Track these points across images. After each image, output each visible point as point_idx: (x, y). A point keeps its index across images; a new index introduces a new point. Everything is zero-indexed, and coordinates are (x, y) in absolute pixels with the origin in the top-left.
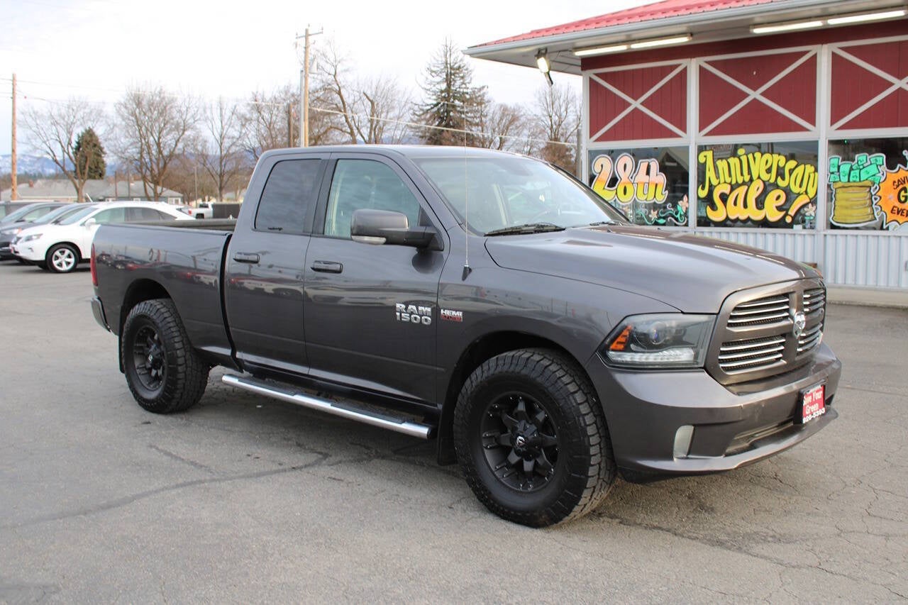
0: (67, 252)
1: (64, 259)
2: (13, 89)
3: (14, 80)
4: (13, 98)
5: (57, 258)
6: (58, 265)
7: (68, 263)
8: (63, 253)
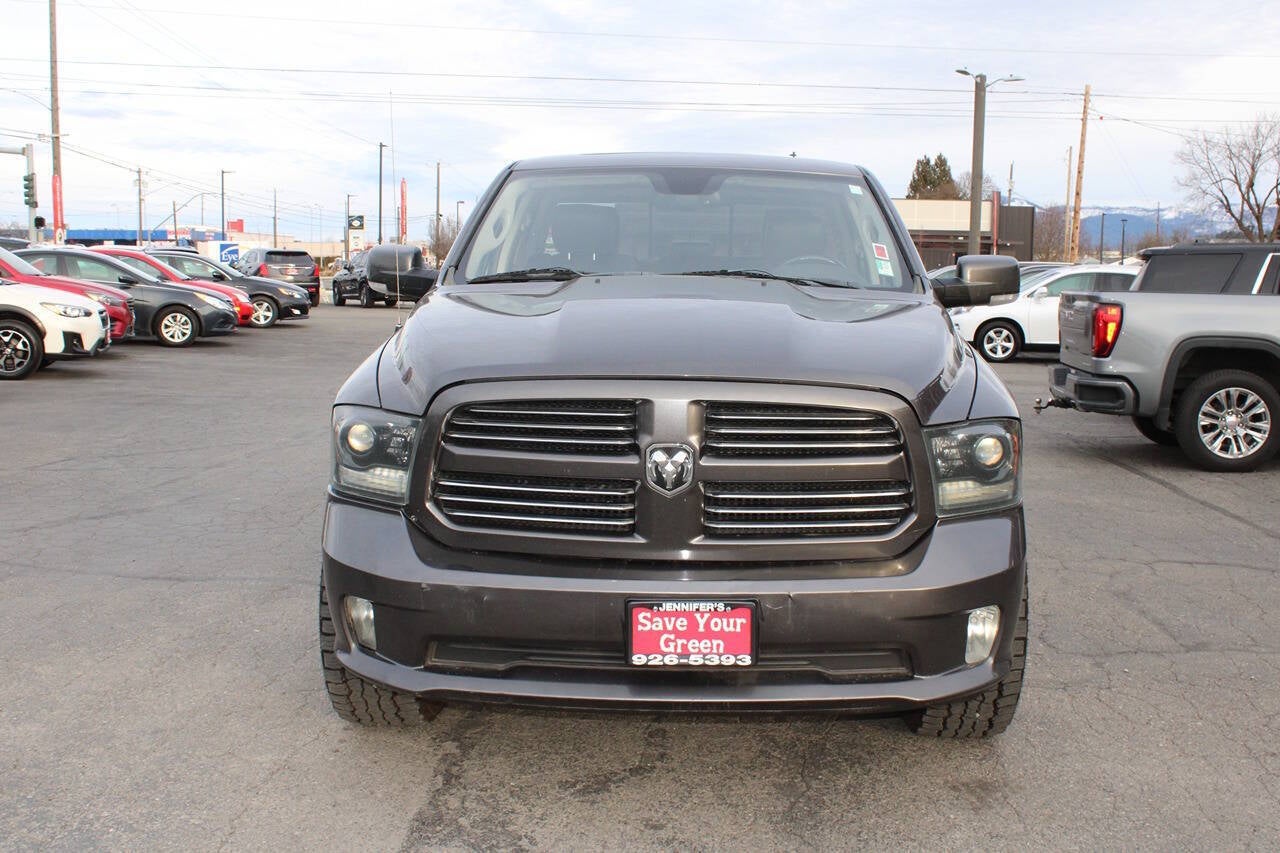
0: (1005, 333)
1: (999, 342)
2: (1085, 107)
3: (1087, 94)
4: (1084, 120)
5: (991, 340)
6: (991, 350)
7: (1005, 350)
8: (998, 333)
